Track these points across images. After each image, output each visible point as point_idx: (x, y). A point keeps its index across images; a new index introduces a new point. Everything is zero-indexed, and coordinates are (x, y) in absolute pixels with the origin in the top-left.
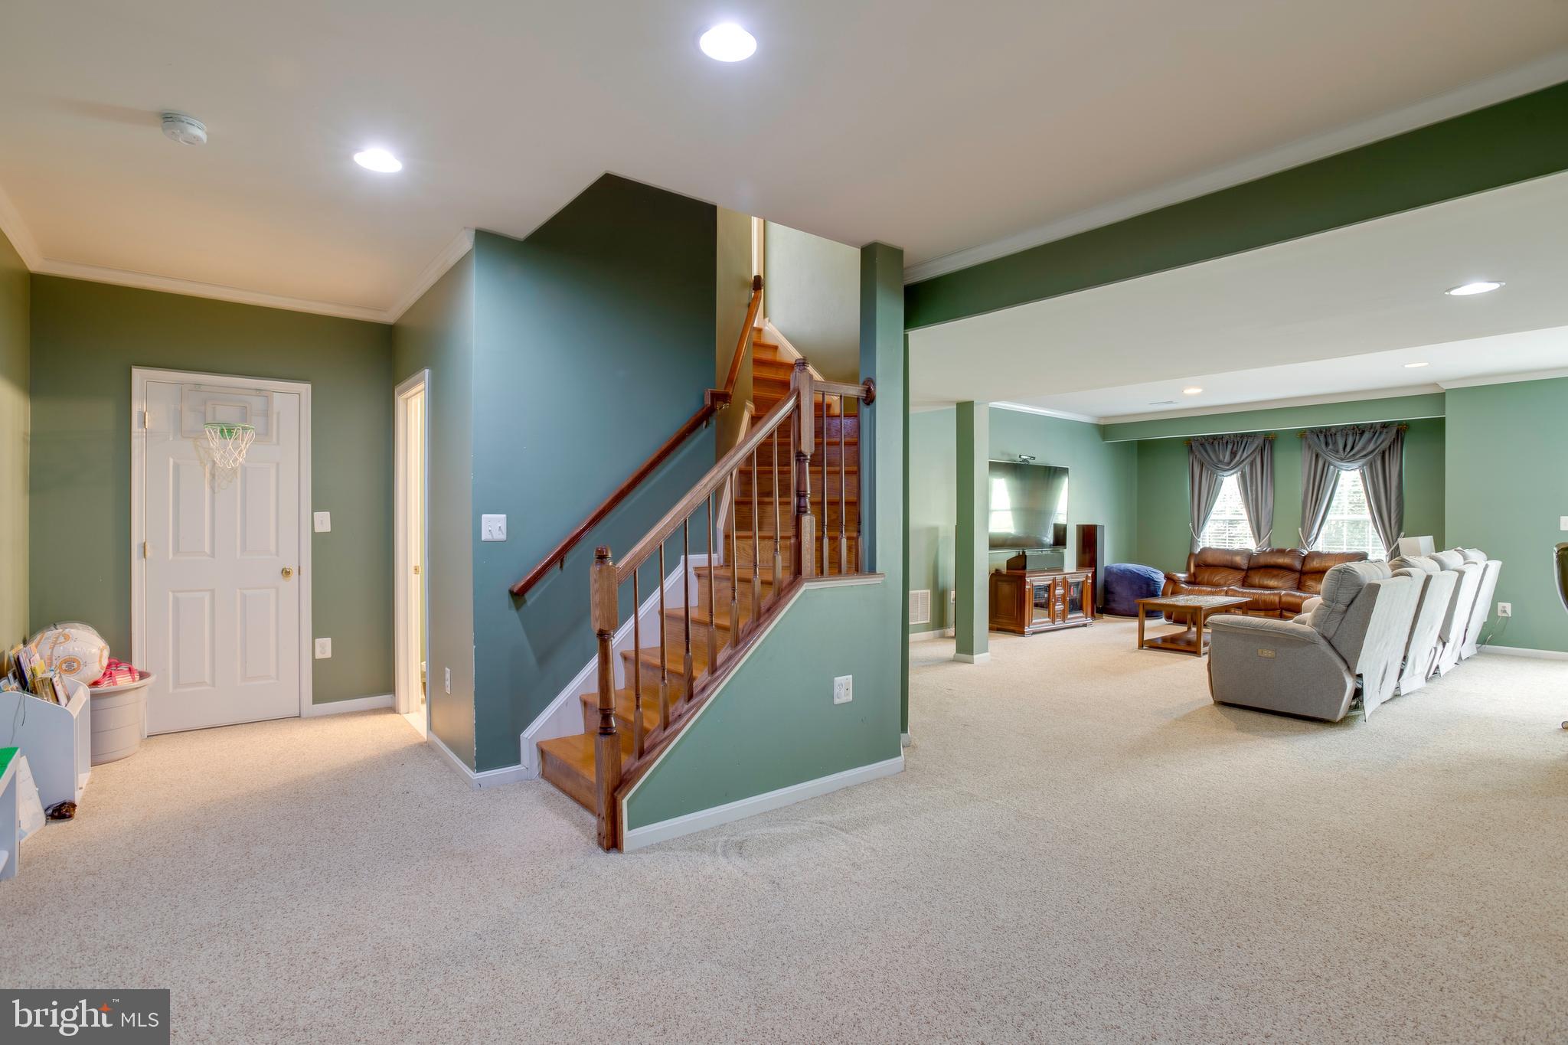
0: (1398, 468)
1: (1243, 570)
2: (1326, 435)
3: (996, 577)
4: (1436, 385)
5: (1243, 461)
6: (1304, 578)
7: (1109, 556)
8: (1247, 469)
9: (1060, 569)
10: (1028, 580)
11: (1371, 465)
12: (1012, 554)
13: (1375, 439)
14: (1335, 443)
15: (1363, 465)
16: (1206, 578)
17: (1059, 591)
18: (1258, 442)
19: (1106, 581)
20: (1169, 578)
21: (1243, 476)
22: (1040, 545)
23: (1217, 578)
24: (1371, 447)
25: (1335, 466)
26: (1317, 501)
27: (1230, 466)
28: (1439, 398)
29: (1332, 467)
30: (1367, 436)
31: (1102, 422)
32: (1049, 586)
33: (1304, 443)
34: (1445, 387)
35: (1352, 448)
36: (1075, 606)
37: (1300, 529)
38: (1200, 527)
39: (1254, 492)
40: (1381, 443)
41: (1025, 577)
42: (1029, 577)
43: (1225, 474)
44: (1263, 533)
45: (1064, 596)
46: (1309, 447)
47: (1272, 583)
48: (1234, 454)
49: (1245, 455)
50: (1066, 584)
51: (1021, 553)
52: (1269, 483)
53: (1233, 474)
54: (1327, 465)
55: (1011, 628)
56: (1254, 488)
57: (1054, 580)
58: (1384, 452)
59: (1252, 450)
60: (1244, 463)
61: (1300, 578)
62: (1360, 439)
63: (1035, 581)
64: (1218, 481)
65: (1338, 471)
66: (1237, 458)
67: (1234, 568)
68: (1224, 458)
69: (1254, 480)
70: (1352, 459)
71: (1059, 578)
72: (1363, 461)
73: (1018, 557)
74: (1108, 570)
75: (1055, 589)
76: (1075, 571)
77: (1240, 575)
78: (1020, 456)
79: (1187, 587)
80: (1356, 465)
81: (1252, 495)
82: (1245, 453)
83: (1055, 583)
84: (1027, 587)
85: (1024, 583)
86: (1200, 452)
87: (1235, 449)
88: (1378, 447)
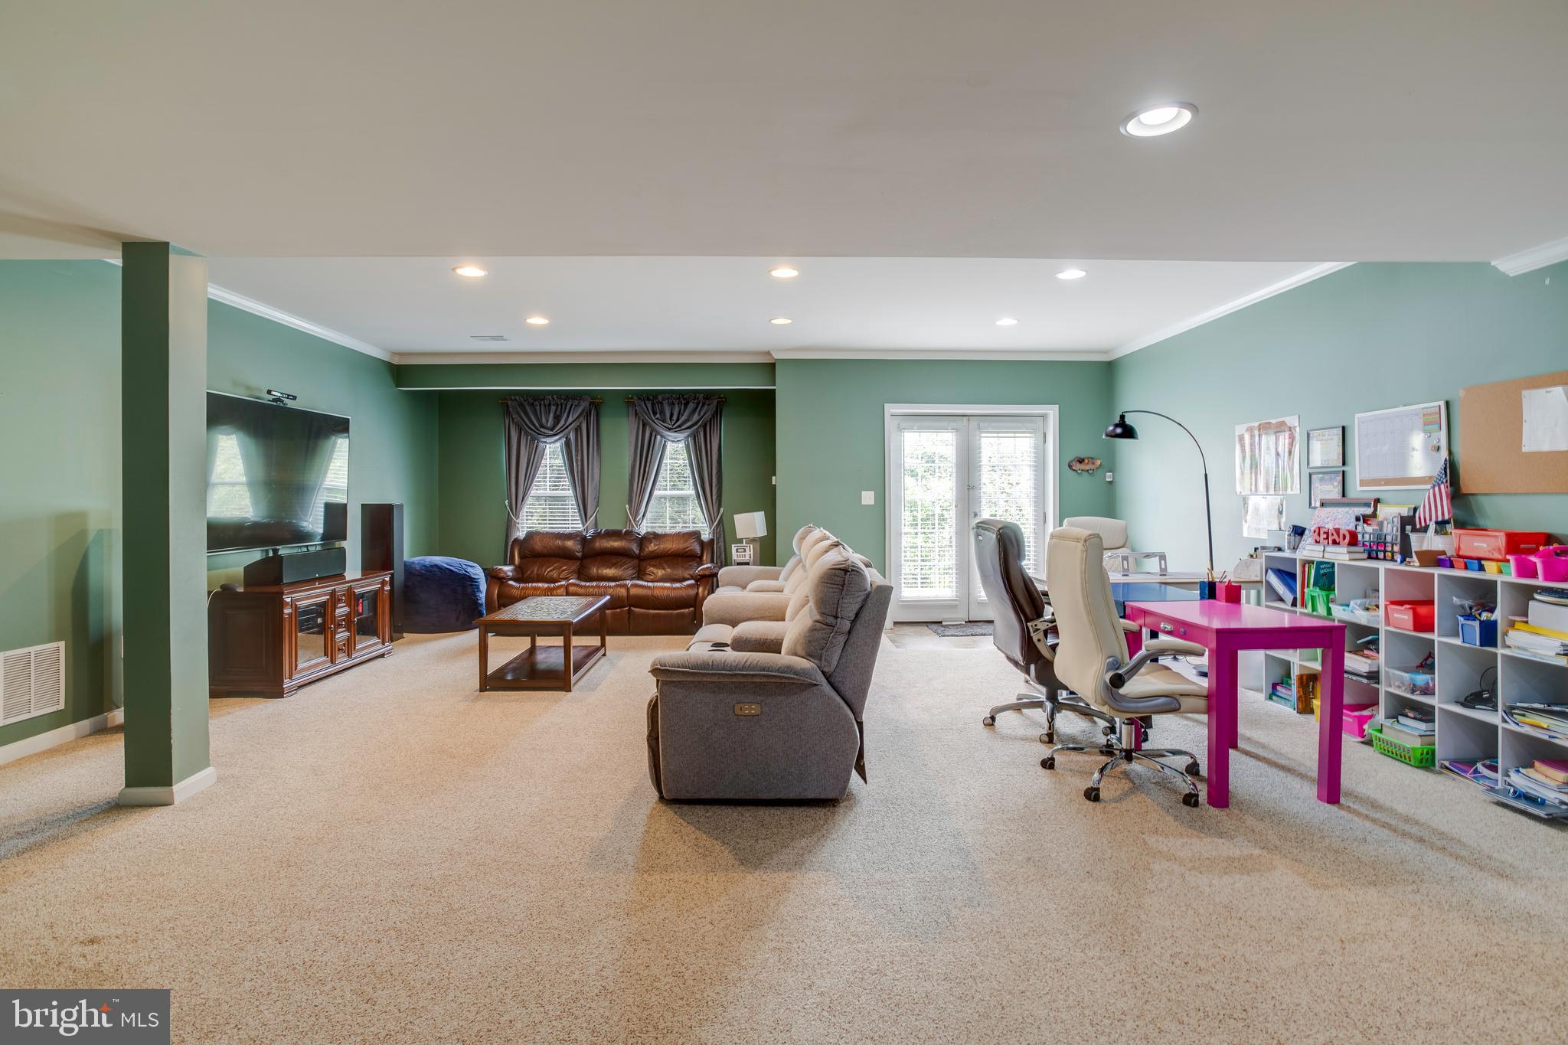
0: (718, 442)
1: (577, 558)
2: (653, 400)
3: (222, 601)
4: (768, 353)
5: (567, 427)
6: (644, 564)
7: (408, 549)
8: (572, 436)
9: (340, 576)
10: (289, 600)
11: (695, 436)
12: (255, 555)
13: (698, 410)
14: (662, 412)
15: (688, 436)
16: (535, 572)
17: (342, 610)
18: (584, 405)
19: (406, 586)
20: (493, 576)
21: (568, 444)
22: (301, 536)
23: (549, 571)
24: (696, 417)
25: (662, 436)
26: (645, 474)
27: (553, 431)
28: (770, 368)
29: (659, 437)
30: (691, 406)
31: (396, 361)
32: (323, 605)
33: (630, 409)
34: (777, 356)
35: (678, 420)
36: (367, 628)
37: (627, 506)
38: (518, 506)
39: (579, 463)
40: (704, 415)
41: (282, 593)
42: (289, 593)
43: (549, 440)
44: (589, 514)
45: (348, 616)
46: (636, 414)
47: (609, 572)
48: (557, 419)
49: (571, 419)
50: (352, 598)
51: (271, 554)
52: (595, 453)
53: (556, 441)
54: (654, 434)
55: (256, 689)
56: (579, 459)
57: (333, 593)
58: (706, 424)
59: (578, 414)
60: (569, 428)
61: (639, 566)
62: (685, 411)
63: (299, 600)
64: (539, 449)
65: (665, 442)
66: (562, 422)
67: (565, 555)
68: (547, 422)
69: (579, 447)
70: (678, 429)
71: (341, 588)
72: (688, 432)
73: (265, 561)
74: (408, 569)
75: (334, 608)
76: (359, 576)
77: (575, 566)
78: (269, 392)
79: (517, 585)
80: (681, 436)
81: (577, 466)
82: (571, 416)
83: (334, 599)
84: (287, 611)
85: (282, 605)
86: (518, 414)
87: (558, 413)
88: (701, 419)
